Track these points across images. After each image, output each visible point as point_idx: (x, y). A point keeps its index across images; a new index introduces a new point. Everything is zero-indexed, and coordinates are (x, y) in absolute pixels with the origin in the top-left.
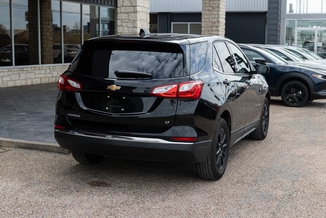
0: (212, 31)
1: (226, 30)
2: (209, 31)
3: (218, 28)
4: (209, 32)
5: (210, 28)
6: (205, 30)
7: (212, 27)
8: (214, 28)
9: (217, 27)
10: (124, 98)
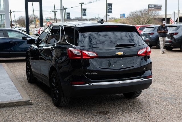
10: (122, 58)
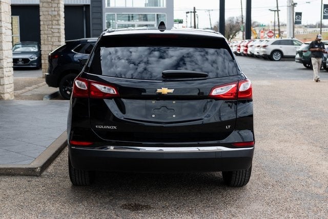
0: (52, 25)
1: (65, 24)
2: (48, 25)
3: (59, 22)
4: (49, 27)
5: (50, 22)
6: (44, 25)
7: (52, 21)
8: (54, 22)
9: (58, 20)
10: (174, 102)
